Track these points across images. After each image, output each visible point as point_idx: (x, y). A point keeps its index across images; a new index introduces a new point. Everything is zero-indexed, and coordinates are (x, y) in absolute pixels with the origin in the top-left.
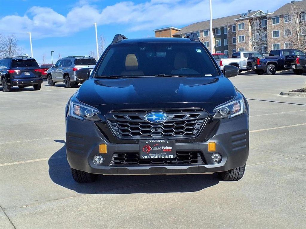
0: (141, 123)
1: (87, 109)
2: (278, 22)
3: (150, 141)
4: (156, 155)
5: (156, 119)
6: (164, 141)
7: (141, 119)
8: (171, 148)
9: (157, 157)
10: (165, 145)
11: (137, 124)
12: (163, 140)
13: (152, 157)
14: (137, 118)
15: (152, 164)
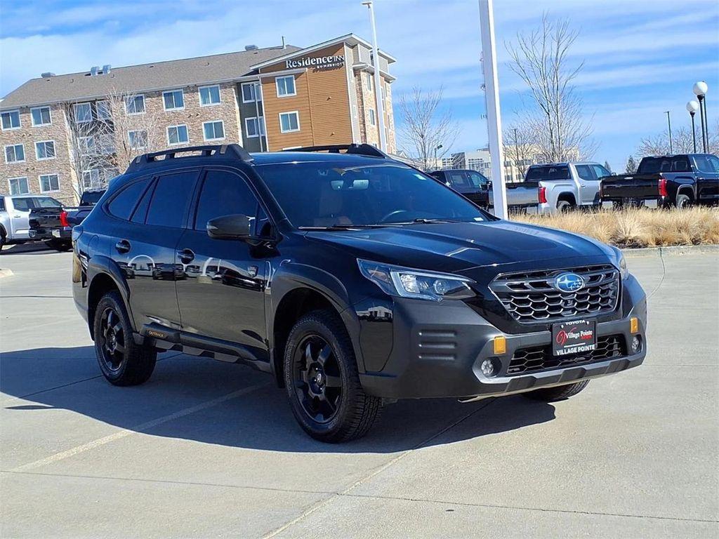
0: (548, 293)
1: (437, 279)
2: (16, 124)
3: (567, 323)
4: (574, 347)
5: (569, 285)
6: (584, 321)
7: (549, 287)
8: (590, 333)
9: (575, 351)
10: (584, 327)
11: (541, 296)
12: (582, 319)
13: (569, 352)
14: (543, 285)
15: (561, 365)
